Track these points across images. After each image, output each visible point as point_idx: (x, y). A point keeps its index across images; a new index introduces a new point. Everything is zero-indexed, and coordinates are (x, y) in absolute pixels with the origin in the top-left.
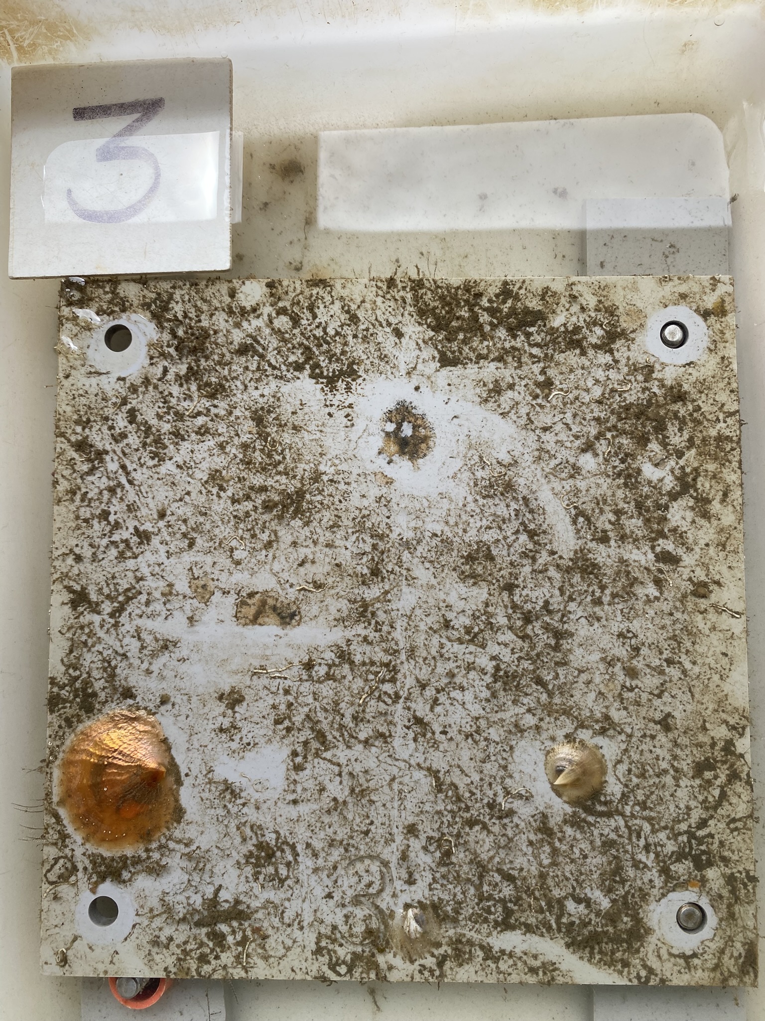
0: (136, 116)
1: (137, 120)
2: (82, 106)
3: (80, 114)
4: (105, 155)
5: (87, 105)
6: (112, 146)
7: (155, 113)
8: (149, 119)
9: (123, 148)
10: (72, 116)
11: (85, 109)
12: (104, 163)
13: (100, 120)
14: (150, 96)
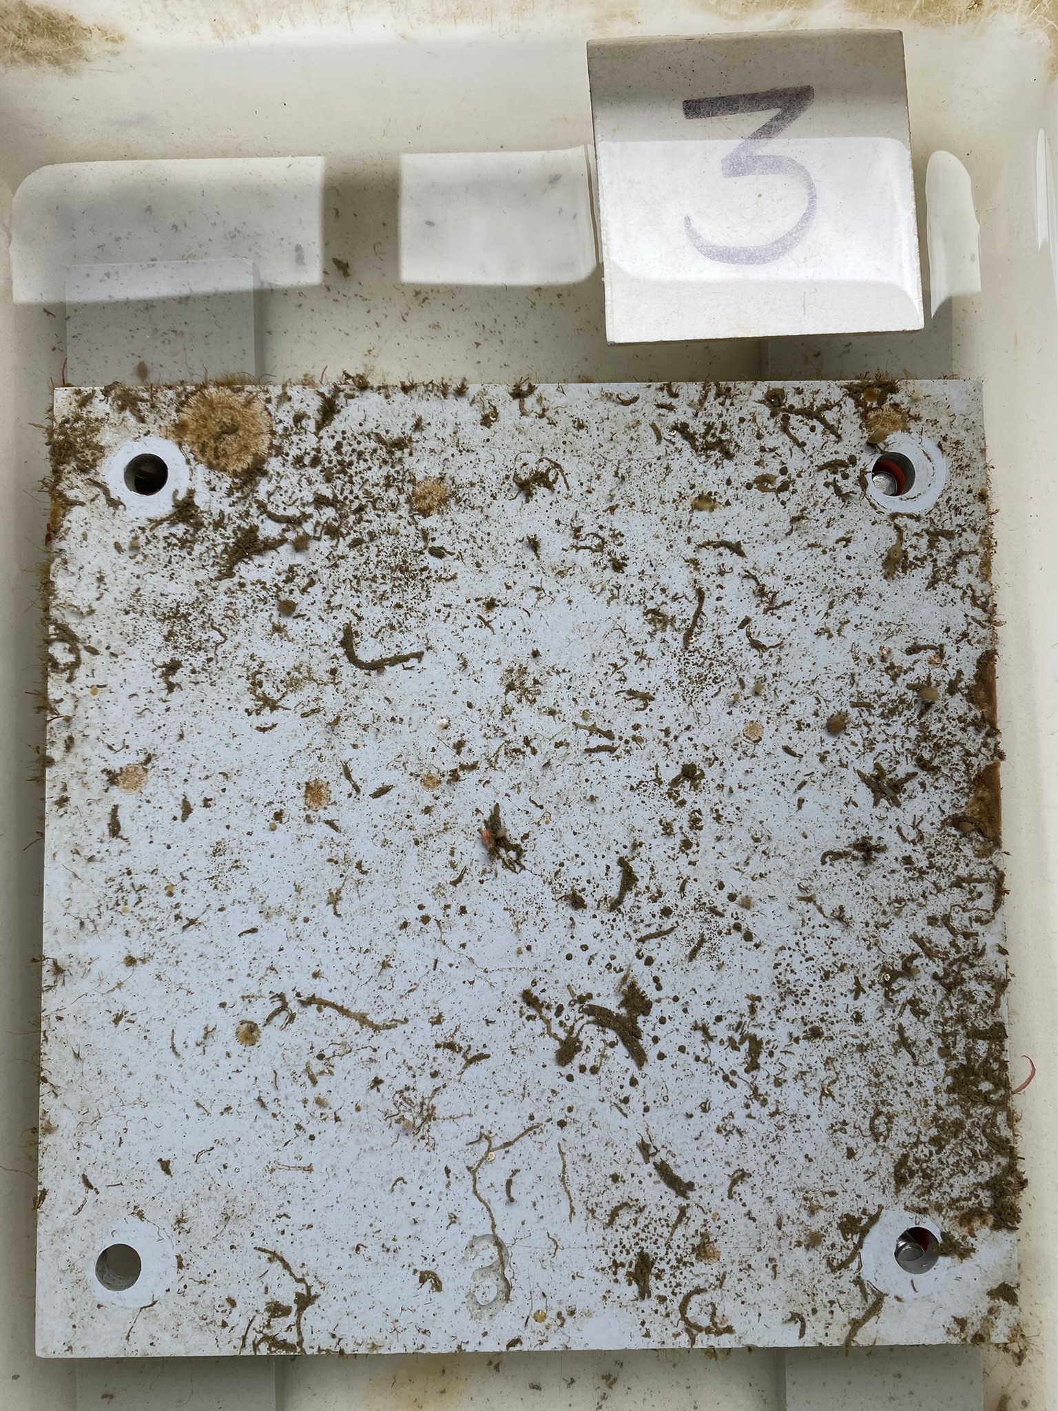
0: (774, 112)
1: (777, 118)
2: (696, 97)
3: (693, 108)
4: (736, 167)
5: (703, 96)
6: (743, 155)
7: (802, 108)
8: (793, 117)
9: (760, 158)
10: (682, 112)
11: (700, 102)
12: (734, 179)
13: (723, 118)
14: (793, 83)
